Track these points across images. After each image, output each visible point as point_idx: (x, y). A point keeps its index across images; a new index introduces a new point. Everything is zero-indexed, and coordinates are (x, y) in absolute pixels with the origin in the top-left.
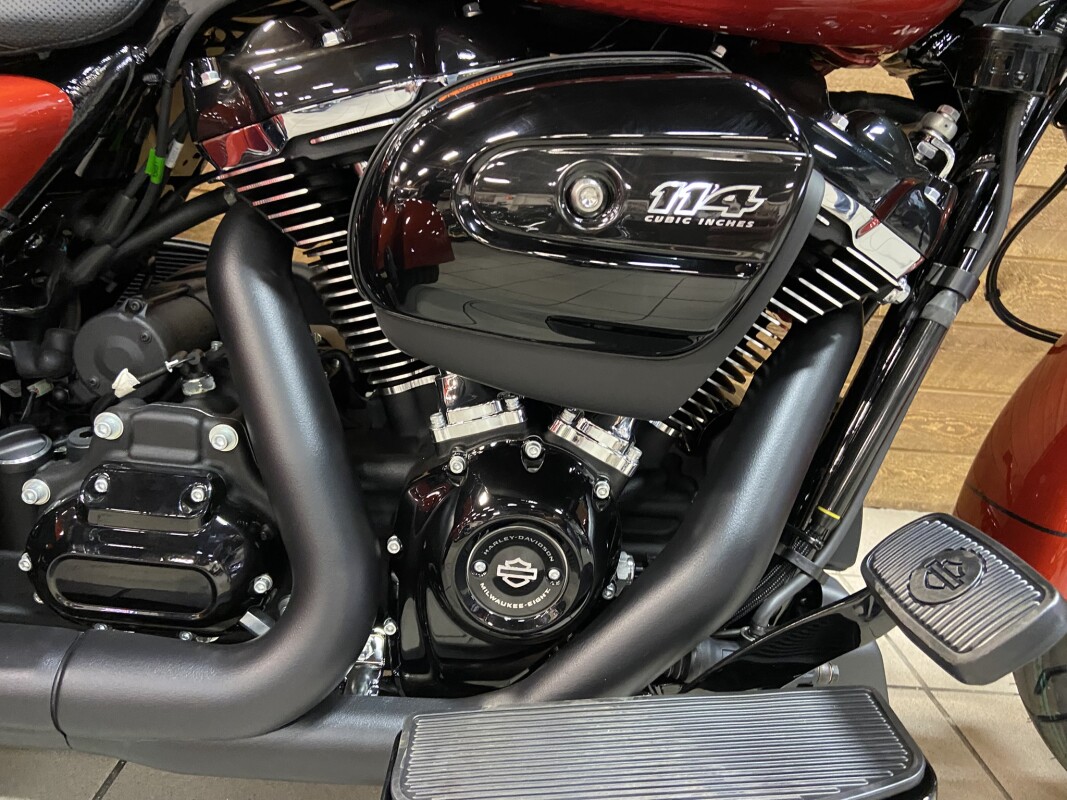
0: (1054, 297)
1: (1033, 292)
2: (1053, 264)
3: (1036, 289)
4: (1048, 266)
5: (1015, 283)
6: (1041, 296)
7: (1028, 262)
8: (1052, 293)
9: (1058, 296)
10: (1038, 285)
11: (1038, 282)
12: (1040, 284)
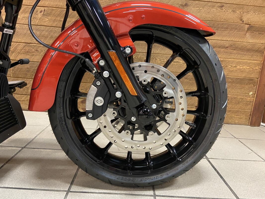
0: (162, 63)
1: (157, 62)
2: (161, 55)
3: (157, 61)
4: (159, 55)
5: (152, 59)
6: (159, 63)
7: (154, 54)
8: (161, 62)
9: (163, 63)
10: (157, 60)
11: (157, 59)
12: (158, 60)
